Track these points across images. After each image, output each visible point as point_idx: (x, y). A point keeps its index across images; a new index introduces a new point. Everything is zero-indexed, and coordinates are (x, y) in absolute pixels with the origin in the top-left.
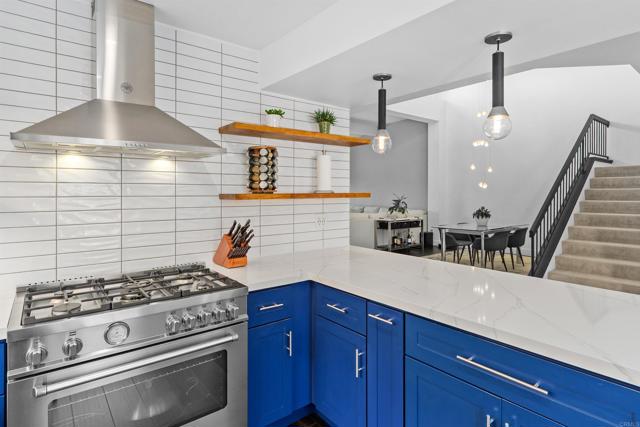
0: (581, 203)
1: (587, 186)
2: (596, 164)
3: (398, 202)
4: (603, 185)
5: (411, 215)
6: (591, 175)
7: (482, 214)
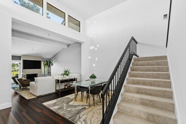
0: (129, 73)
1: (131, 65)
2: (134, 57)
3: (66, 72)
4: (137, 65)
5: (71, 76)
6: (132, 61)
7: (93, 77)
